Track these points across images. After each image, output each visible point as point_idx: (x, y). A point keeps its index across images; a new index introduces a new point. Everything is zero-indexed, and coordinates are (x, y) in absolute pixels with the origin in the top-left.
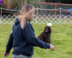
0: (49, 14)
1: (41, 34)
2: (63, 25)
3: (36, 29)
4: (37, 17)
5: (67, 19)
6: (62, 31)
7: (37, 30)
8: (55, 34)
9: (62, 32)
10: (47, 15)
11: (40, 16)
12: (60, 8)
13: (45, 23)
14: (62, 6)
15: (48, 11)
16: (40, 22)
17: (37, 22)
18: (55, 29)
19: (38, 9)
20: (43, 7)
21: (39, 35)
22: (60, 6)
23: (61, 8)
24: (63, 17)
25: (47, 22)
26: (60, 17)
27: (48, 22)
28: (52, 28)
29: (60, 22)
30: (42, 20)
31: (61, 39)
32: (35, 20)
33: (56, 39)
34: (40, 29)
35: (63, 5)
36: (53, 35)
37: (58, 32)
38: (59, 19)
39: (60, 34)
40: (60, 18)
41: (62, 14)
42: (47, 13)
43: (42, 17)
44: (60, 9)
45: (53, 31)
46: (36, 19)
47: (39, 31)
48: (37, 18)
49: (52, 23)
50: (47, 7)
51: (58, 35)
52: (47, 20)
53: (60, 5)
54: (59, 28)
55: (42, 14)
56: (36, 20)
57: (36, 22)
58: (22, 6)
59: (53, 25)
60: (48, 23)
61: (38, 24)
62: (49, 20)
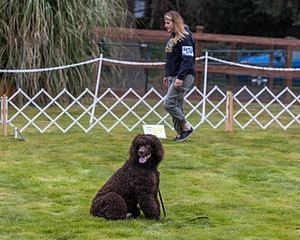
0: (151, 82)
1: (115, 176)
2: (217, 132)
3: (90, 155)
4: (95, 96)
5: (236, 107)
6: (212, 160)
7: (98, 158)
8: (182, 175)
9: (215, 167)
10: (143, 90)
11: (109, 93)
12: (204, 54)
13: (133, 124)
14: (215, 45)
15: (147, 70)
16: (109, 120)
17: (94, 121)
18: (180, 154)
19: (101, 59)
20: (125, 51)
21: (104, 183)
22: (203, 45)
23: (207, 57)
24: (216, 97)
25: (141, 120)
26: (205, 97)
27: (150, 120)
28: (169, 148)
29: (202, 121)
30: (120, 111)
31: (209, 198)
32: (87, 110)
33: (188, 200)
34: (112, 153)
35: (216, 42)
36: (173, 182)
37: (197, 169)
38: (200, 108)
39: (205, 177)
40: (203, 101)
41: (211, 82)
42: (144, 77)
43: (120, 99)
44: (202, 58)
45: (174, 163)
46: (94, 105)
47: (106, 162)
48: (95, 102)
49: (166, 127)
50: (142, 48)
51: (195, 182)
52: (141, 110)
53: (204, 41)
54: (200, 149)
55: (117, 81)
56: (90, 111)
57: (91, 121)
58: (26, 48)
59: (170, 134)
60: (148, 123)
61: (102, 131)
62: (152, 109)
